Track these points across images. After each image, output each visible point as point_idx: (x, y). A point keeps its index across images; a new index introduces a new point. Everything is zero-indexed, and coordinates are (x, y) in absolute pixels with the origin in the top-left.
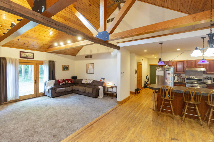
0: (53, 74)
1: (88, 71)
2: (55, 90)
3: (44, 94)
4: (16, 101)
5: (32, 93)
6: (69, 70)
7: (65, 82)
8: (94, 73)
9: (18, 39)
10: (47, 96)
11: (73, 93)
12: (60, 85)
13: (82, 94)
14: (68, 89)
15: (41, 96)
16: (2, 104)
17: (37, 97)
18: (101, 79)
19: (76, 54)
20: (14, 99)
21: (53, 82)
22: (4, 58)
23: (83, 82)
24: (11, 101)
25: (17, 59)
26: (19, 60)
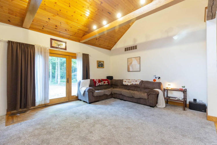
0: (87, 71)
1: (130, 68)
2: (93, 93)
3: (77, 97)
4: (46, 106)
5: (64, 95)
6: (104, 68)
7: (101, 83)
8: (140, 71)
9: (49, 19)
10: (81, 100)
11: (112, 97)
12: (96, 86)
13: (127, 99)
14: (108, 91)
15: (74, 100)
16: (30, 110)
17: (69, 101)
18: (154, 78)
19: (112, 48)
20: (43, 103)
21: (88, 81)
22: (32, 45)
23: (124, 83)
24: (39, 105)
25: (48, 49)
26: (50, 50)
